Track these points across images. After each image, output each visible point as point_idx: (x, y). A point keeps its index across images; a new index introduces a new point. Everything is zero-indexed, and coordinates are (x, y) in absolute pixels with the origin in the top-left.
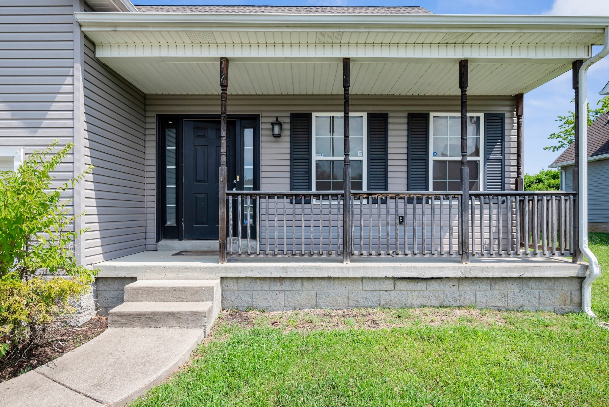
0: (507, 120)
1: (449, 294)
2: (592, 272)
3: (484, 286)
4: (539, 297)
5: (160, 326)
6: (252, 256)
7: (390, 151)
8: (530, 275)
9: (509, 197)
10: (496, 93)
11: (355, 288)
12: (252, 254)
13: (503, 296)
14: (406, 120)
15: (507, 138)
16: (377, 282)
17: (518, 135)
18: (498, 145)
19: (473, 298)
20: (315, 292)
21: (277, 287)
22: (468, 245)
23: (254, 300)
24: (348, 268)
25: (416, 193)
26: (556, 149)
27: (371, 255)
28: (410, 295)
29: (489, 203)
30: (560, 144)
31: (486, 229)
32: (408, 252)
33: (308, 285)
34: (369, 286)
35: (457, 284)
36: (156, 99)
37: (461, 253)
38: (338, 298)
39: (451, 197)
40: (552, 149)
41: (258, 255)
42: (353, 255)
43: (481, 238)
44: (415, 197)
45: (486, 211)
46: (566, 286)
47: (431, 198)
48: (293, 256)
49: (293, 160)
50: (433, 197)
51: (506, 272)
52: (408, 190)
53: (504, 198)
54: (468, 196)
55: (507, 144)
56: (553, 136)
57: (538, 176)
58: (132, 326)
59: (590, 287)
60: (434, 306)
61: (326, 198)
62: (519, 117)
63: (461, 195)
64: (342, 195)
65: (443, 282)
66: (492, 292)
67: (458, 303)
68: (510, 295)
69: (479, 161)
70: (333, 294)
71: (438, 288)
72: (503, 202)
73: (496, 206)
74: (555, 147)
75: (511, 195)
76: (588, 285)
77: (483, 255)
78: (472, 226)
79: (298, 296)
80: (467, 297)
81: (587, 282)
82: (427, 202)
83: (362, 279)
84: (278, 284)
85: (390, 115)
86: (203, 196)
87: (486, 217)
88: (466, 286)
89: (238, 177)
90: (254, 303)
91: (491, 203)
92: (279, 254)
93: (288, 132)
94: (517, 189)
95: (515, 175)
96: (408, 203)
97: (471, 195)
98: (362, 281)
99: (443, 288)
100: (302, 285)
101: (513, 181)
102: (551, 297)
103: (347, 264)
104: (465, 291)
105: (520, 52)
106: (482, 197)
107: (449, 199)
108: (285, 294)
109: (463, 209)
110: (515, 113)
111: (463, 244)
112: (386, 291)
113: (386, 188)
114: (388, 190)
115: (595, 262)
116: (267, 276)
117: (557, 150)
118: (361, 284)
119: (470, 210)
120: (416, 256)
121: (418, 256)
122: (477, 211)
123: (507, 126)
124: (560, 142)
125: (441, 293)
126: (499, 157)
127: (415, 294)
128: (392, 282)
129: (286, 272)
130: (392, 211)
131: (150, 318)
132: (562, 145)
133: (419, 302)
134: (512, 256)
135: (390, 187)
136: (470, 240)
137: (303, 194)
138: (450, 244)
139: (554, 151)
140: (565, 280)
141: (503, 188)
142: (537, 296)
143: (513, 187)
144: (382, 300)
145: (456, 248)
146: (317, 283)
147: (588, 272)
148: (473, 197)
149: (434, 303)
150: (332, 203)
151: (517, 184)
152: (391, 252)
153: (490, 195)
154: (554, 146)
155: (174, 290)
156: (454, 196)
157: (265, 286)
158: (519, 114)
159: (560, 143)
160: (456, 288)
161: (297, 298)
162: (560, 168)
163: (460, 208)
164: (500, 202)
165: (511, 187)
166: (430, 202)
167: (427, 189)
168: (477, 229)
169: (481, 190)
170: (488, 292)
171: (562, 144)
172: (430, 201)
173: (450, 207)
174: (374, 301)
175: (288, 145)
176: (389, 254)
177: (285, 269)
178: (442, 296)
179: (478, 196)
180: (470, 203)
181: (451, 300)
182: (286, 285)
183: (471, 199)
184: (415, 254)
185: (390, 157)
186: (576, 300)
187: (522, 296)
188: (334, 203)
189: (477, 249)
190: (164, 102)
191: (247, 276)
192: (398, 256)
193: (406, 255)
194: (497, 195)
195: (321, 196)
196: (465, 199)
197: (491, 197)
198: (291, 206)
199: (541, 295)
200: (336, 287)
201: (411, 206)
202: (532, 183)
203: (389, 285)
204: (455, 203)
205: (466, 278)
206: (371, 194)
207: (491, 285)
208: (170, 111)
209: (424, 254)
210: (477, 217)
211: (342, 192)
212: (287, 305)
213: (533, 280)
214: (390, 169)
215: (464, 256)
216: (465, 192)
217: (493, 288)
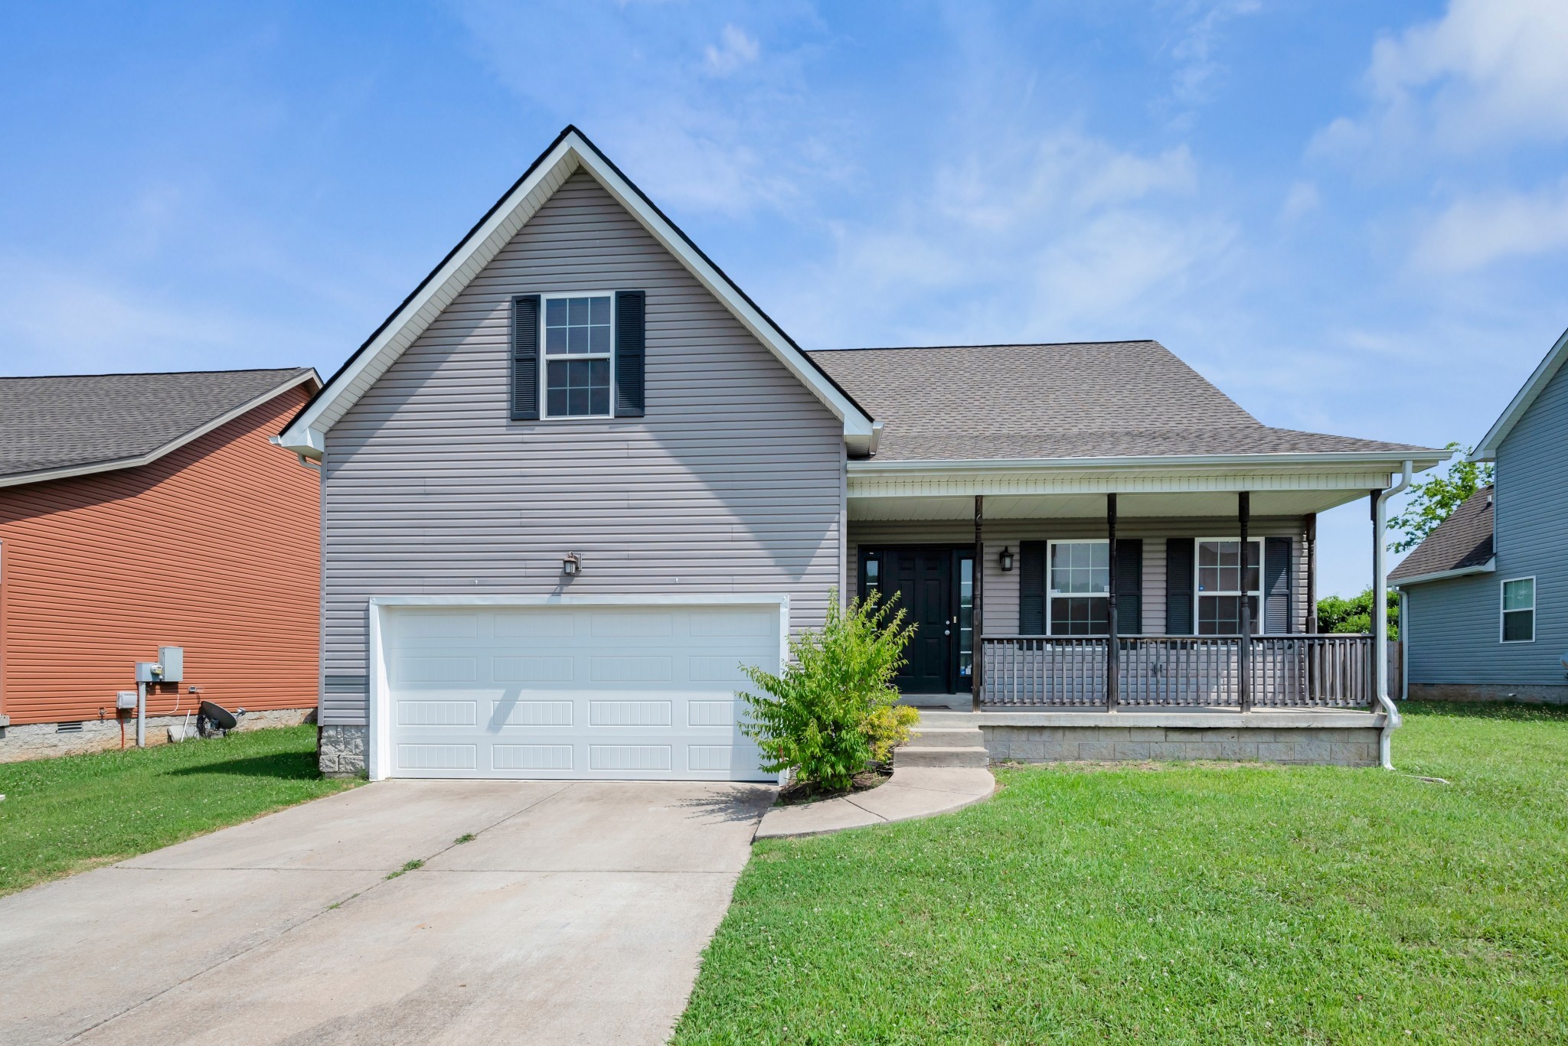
0: (1295, 546)
1: (1227, 747)
2: (1390, 721)
3: (1267, 737)
4: (1331, 750)
5: (944, 765)
6: (1009, 705)
7: (1144, 585)
8: (1320, 726)
9: (1296, 641)
10: (1281, 513)
11: (1122, 740)
12: (1008, 702)
13: (1289, 749)
14: (1164, 548)
15: (1294, 568)
16: (1146, 734)
17: (1310, 563)
18: (1283, 576)
19: (1254, 751)
20: (1078, 743)
21: (1036, 737)
22: (1250, 692)
23: (1011, 752)
24: (1117, 717)
25: (1177, 637)
26: (1401, 548)
27: (1139, 704)
28: (1184, 747)
29: (1273, 648)
30: (1408, 538)
31: (1270, 681)
32: (1181, 701)
33: (1069, 735)
34: (1137, 737)
35: (1236, 736)
36: (863, 527)
37: (1241, 702)
38: (1103, 750)
39: (1229, 641)
40: (1393, 549)
41: (1015, 703)
42: (1119, 704)
43: (1264, 685)
44: (1189, 641)
45: (1270, 658)
46: (1362, 738)
47: (1197, 643)
48: (1053, 705)
49: (1023, 597)
50: (1199, 642)
51: (1293, 722)
52: (1166, 633)
53: (1291, 642)
54: (1249, 640)
55: (1294, 575)
56: (1393, 523)
57: (1360, 602)
58: (916, 765)
59: (1389, 739)
60: (1210, 759)
61: (1089, 643)
62: (1311, 541)
63: (1241, 639)
64: (1107, 640)
65: (1221, 733)
66: (1276, 744)
67: (1238, 756)
68: (1298, 748)
69: (1258, 597)
70: (1098, 746)
71: (1215, 739)
72: (1290, 647)
73: (1281, 651)
74: (1399, 544)
75: (1298, 639)
76: (1387, 736)
77: (1265, 704)
78: (1254, 677)
79: (1058, 747)
80: (1248, 750)
81: (1385, 733)
82: (1192, 648)
83: (1130, 729)
84: (1038, 734)
85: (1145, 541)
86: (935, 640)
87: (1270, 665)
88: (1247, 738)
89: (955, 618)
90: (1011, 754)
91: (1276, 648)
92: (1038, 702)
93: (1017, 564)
94: (1307, 632)
95: (1305, 613)
96: (1172, 649)
97: (1252, 639)
98: (1130, 731)
99: (1220, 740)
100: (1064, 735)
101: (1303, 620)
102: (1344, 751)
103: (1113, 713)
104: (1246, 743)
105: (1308, 484)
106: (1265, 641)
107: (1216, 644)
108: (1044, 745)
109: (1243, 655)
110: (1305, 536)
111: (1243, 691)
112: (1157, 743)
113: (1139, 631)
114: (1141, 634)
115: (1394, 710)
116: (1028, 725)
117: (1404, 550)
118: (1128, 735)
119: (1251, 657)
120: (1190, 705)
121: (1192, 705)
122: (1259, 659)
123: (1295, 553)
124: (1407, 533)
125: (1218, 745)
126: (1285, 591)
127: (1189, 746)
128: (1162, 733)
129: (1050, 721)
130: (1144, 658)
131: (935, 758)
132: (1412, 540)
133: (1194, 754)
134: (1299, 706)
135: (1144, 629)
136: (1252, 687)
137: (1064, 639)
138: (1228, 692)
139: (1397, 551)
140: (1361, 731)
141: (1289, 631)
142: (1329, 750)
143: (1303, 628)
144: (1152, 752)
145: (1235, 696)
146: (1079, 734)
147: (1386, 722)
148: (1255, 641)
149: (1210, 755)
150: (1096, 649)
151: (1307, 624)
152: (1161, 701)
153: (1275, 638)
154: (1397, 542)
155: (944, 735)
156: (1233, 640)
157: (1024, 735)
158: (1310, 538)
159: (1410, 535)
160: (1235, 739)
161: (1058, 750)
162: (1398, 588)
163: (1240, 653)
164: (1286, 646)
165: (1300, 629)
166: (1195, 648)
167: (1191, 632)
168: (1260, 681)
169: (1261, 633)
170: (1272, 744)
171: (1413, 537)
172: (1195, 645)
173: (1229, 651)
174: (1143, 753)
175: (1017, 579)
176: (1159, 703)
177: (1049, 718)
178: (1220, 748)
179: (1260, 640)
180: (1251, 648)
181: (1230, 753)
182: (1046, 735)
183: (1252, 643)
184: (1189, 703)
185: (1144, 592)
186: (1374, 753)
187: (1311, 749)
188: (1099, 649)
189: (1260, 696)
190: (868, 530)
191: (1008, 724)
192: (1170, 705)
193: (1179, 704)
194: (1282, 639)
195: (1084, 641)
196: (1246, 644)
197: (1275, 641)
198: (1021, 652)
199: (1333, 748)
200: (1101, 738)
201: (1173, 652)
202: (1348, 614)
203: (1160, 736)
204: (1234, 648)
205: (1247, 729)
206: (1140, 639)
207: (1275, 736)
208: (870, 541)
209: (1199, 704)
210: (1259, 666)
211: (1108, 636)
212: (1047, 756)
213: (1323, 731)
214: (1144, 607)
215: (1245, 705)
216: (1245, 636)
217: (1278, 740)
